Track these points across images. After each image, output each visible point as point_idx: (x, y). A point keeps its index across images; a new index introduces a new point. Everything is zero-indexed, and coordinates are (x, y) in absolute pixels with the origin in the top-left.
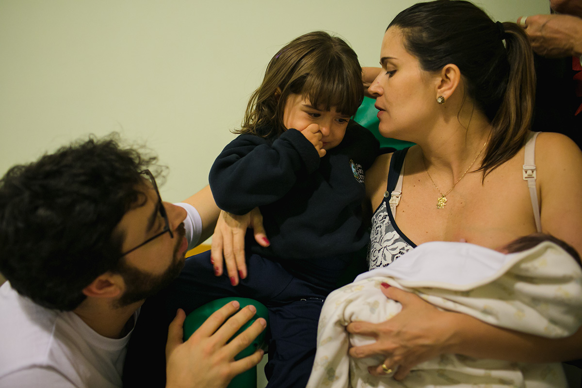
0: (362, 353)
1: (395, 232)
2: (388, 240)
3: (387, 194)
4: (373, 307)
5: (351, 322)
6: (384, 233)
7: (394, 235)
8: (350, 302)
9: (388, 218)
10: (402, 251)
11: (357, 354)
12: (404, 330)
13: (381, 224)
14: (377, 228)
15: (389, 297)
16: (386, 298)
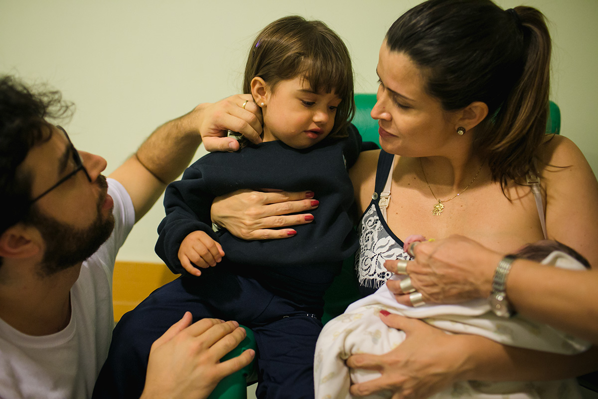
0: (366, 390)
1: (389, 238)
2: (382, 247)
3: (375, 196)
4: (375, 337)
5: (352, 355)
6: (376, 239)
7: (389, 241)
8: (349, 332)
9: (379, 222)
10: (399, 258)
11: (361, 392)
12: (413, 359)
13: (372, 230)
14: (367, 234)
15: (390, 325)
16: (387, 327)
